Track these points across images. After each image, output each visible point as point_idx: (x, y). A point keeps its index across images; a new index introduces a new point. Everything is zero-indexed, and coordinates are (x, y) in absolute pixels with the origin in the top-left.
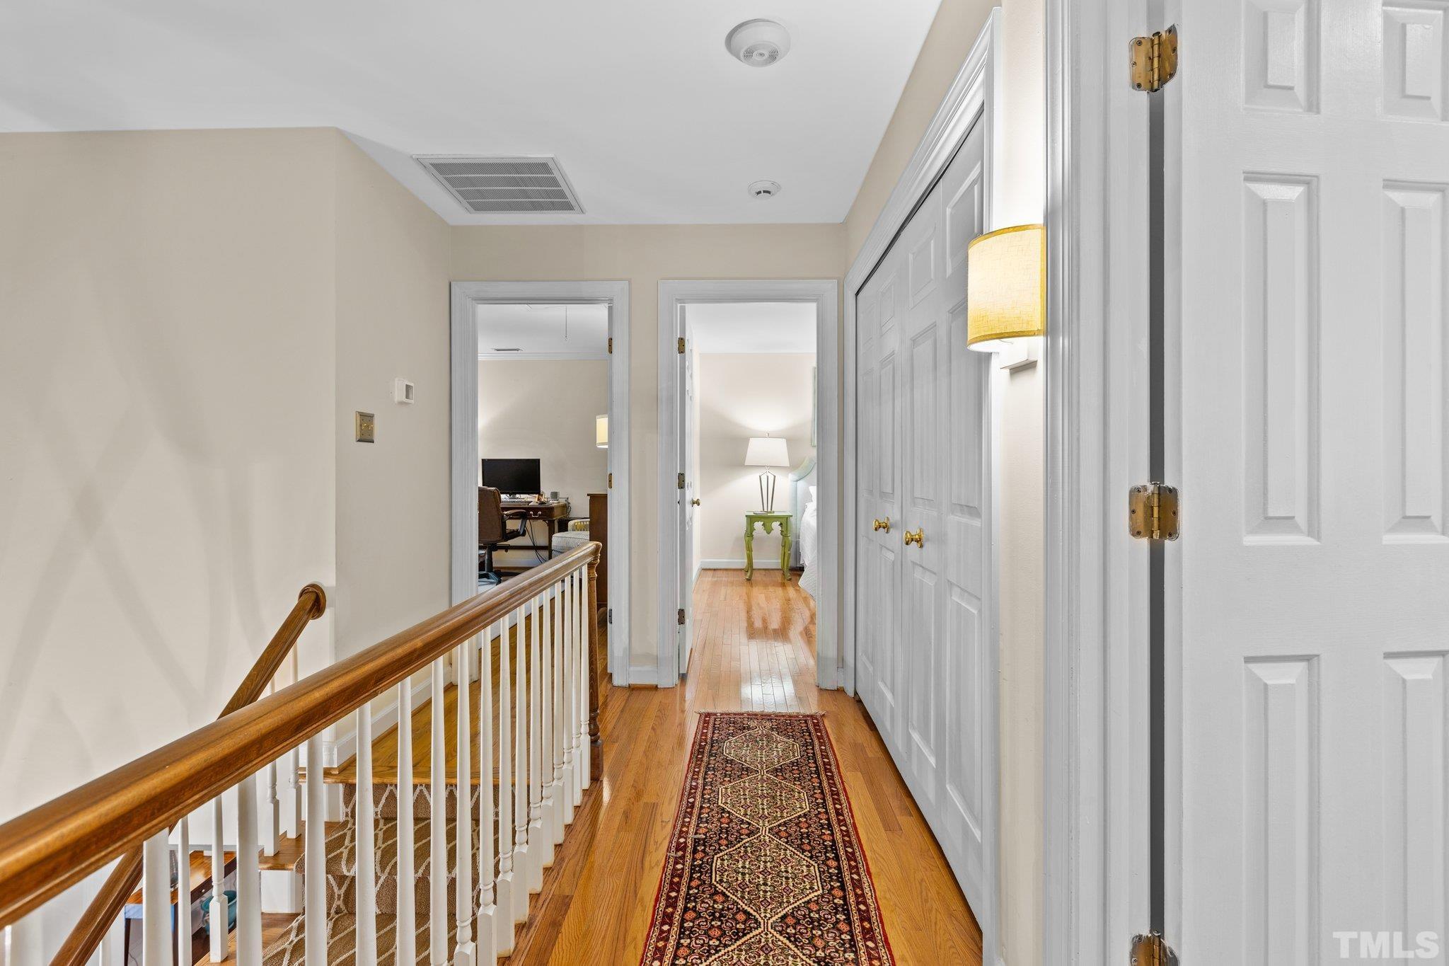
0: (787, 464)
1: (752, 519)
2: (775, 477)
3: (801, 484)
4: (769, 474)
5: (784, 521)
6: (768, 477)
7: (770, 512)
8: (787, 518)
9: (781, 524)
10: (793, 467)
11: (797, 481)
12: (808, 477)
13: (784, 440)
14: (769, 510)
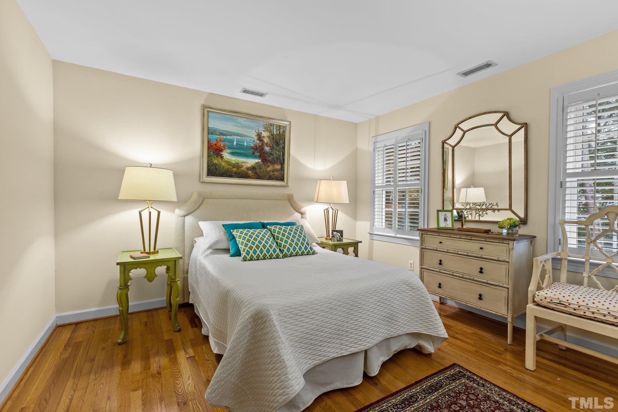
0: (175, 199)
1: (125, 267)
2: (159, 213)
3: (189, 220)
4: (151, 210)
5: (171, 264)
6: (150, 213)
7: (154, 253)
8: (175, 261)
9: (168, 269)
10: (180, 203)
11: (185, 216)
12: (196, 213)
13: (171, 173)
14: (152, 250)
